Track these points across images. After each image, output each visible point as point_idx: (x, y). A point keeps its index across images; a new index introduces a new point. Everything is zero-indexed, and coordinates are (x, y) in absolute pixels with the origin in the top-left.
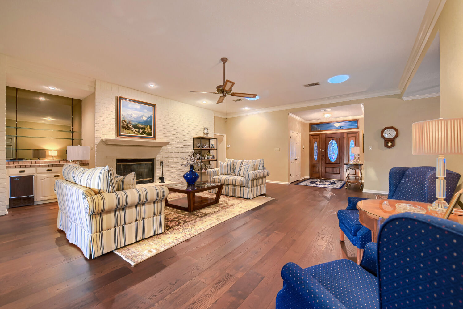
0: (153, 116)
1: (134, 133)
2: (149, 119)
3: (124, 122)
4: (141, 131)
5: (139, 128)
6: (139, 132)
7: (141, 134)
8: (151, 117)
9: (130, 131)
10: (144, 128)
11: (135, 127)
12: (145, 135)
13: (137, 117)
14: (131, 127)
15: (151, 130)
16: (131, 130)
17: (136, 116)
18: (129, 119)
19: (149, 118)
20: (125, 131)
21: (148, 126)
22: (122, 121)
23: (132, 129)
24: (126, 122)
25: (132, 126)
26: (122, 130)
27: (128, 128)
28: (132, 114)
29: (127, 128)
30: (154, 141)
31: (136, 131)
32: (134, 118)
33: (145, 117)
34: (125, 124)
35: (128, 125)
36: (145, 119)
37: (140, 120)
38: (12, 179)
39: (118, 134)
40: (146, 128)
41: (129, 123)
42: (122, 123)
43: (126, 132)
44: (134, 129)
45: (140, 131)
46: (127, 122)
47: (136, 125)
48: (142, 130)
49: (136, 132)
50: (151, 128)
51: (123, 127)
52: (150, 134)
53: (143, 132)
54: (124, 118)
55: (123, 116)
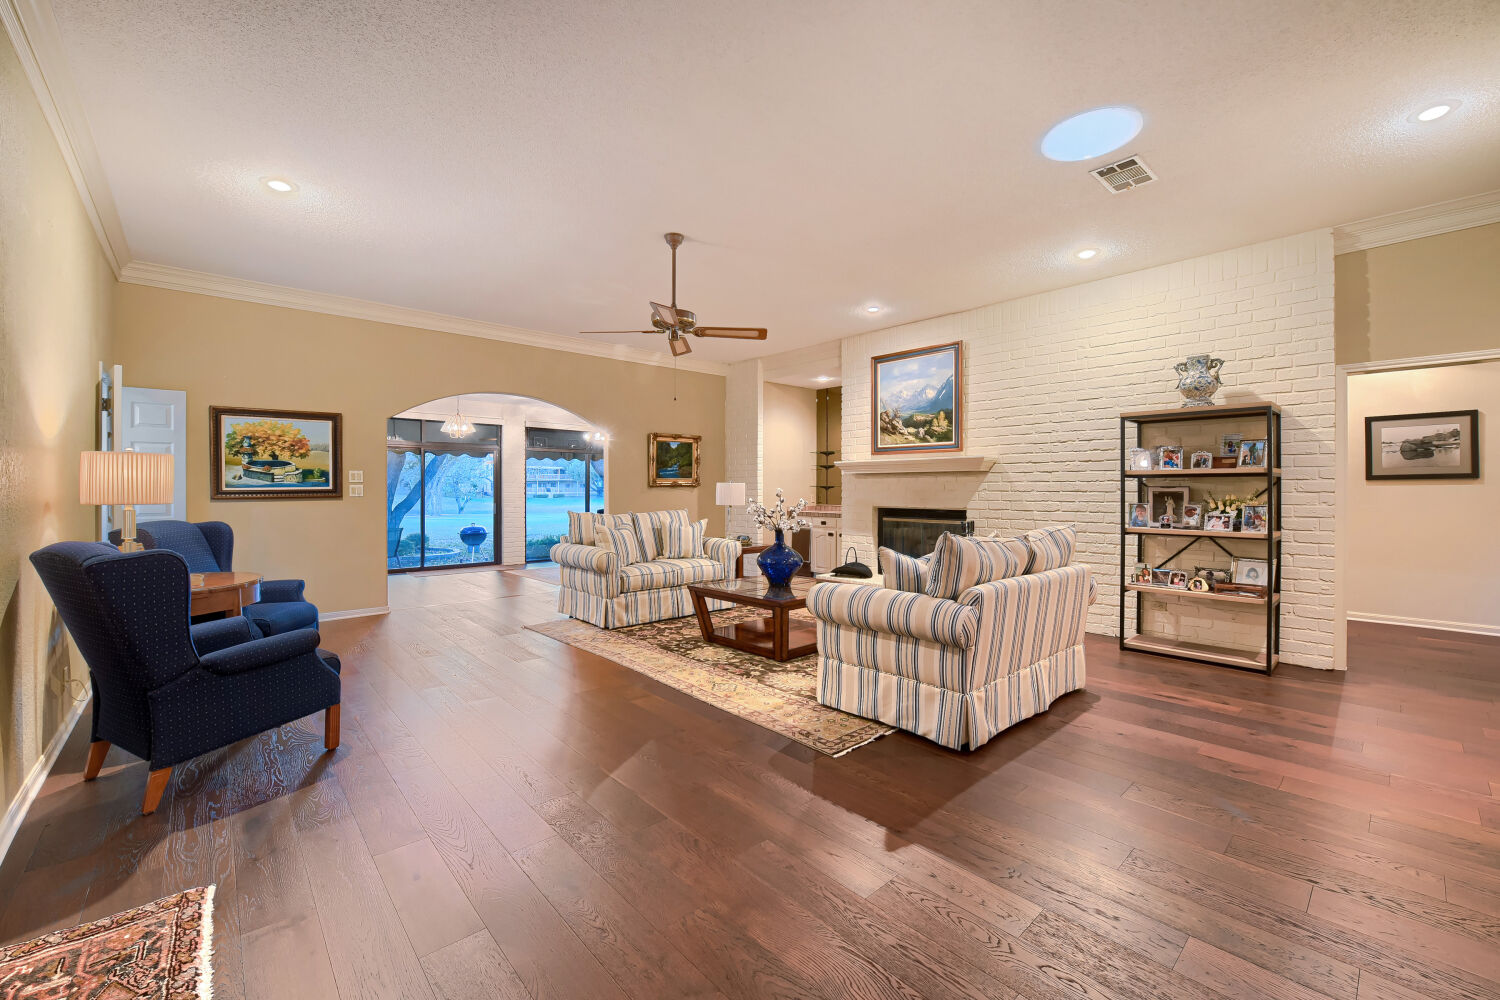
0: (953, 379)
1: (905, 441)
2: (944, 391)
4: (922, 431)
5: (917, 425)
6: (916, 435)
7: (924, 440)
8: (948, 382)
9: (897, 437)
10: (930, 423)
11: (908, 423)
12: (933, 442)
13: (913, 396)
14: (899, 424)
15: (950, 422)
16: (900, 433)
17: (910, 394)
18: (895, 405)
19: (942, 389)
20: (888, 438)
21: (942, 413)
22: (881, 415)
23: (901, 431)
24: (888, 417)
25: (901, 422)
26: (882, 437)
27: (894, 430)
28: (901, 392)
29: (891, 430)
31: (909, 434)
32: (905, 400)
33: (933, 388)
34: (887, 420)
35: (894, 422)
36: (931, 394)
37: (919, 402)
39: (876, 451)
40: (935, 420)
41: (895, 417)
42: (881, 419)
43: (889, 441)
44: (905, 431)
45: (918, 432)
46: (891, 414)
47: (911, 417)
48: (926, 429)
49: (911, 438)
50: (948, 417)
51: (884, 430)
52: (946, 436)
53: (926, 433)
54: (884, 407)
55: (883, 402)
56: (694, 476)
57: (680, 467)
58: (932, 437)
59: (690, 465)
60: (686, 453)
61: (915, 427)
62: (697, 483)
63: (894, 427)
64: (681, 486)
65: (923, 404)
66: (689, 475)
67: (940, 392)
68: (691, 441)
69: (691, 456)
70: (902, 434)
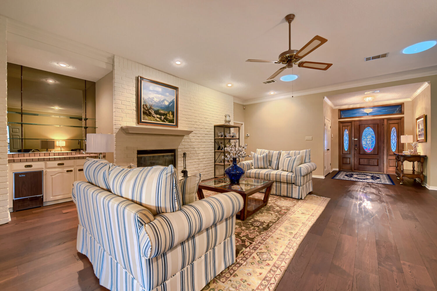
0: (175, 100)
1: (155, 120)
2: (171, 104)
3: (145, 106)
4: (163, 117)
5: (161, 114)
6: (160, 118)
7: (163, 121)
8: (173, 101)
9: (152, 118)
10: (166, 115)
11: (157, 112)
12: (167, 123)
13: (159, 102)
14: (153, 112)
15: (174, 116)
16: (153, 116)
17: (158, 100)
18: (151, 103)
19: (171, 103)
20: (146, 117)
21: (170, 112)
22: (143, 105)
23: (154, 116)
24: (147, 107)
26: (144, 116)
27: (150, 114)
28: (153, 98)
29: (148, 114)
30: (176, 129)
31: (157, 117)
32: (155, 102)
33: (167, 101)
34: (146, 109)
35: (150, 111)
36: (167, 103)
37: (161, 105)
38: (17, 175)
39: (139, 121)
40: (168, 114)
41: (151, 108)
42: (143, 108)
43: (147, 119)
44: (155, 116)
45: (161, 118)
46: (148, 106)
47: (158, 110)
49: (158, 119)
50: (173, 114)
51: (144, 113)
52: (172, 121)
53: (165, 118)
54: (145, 103)
55: (144, 100)
58: (167, 121)
61: (160, 115)
63: (150, 113)
65: (163, 106)
70: (154, 117)
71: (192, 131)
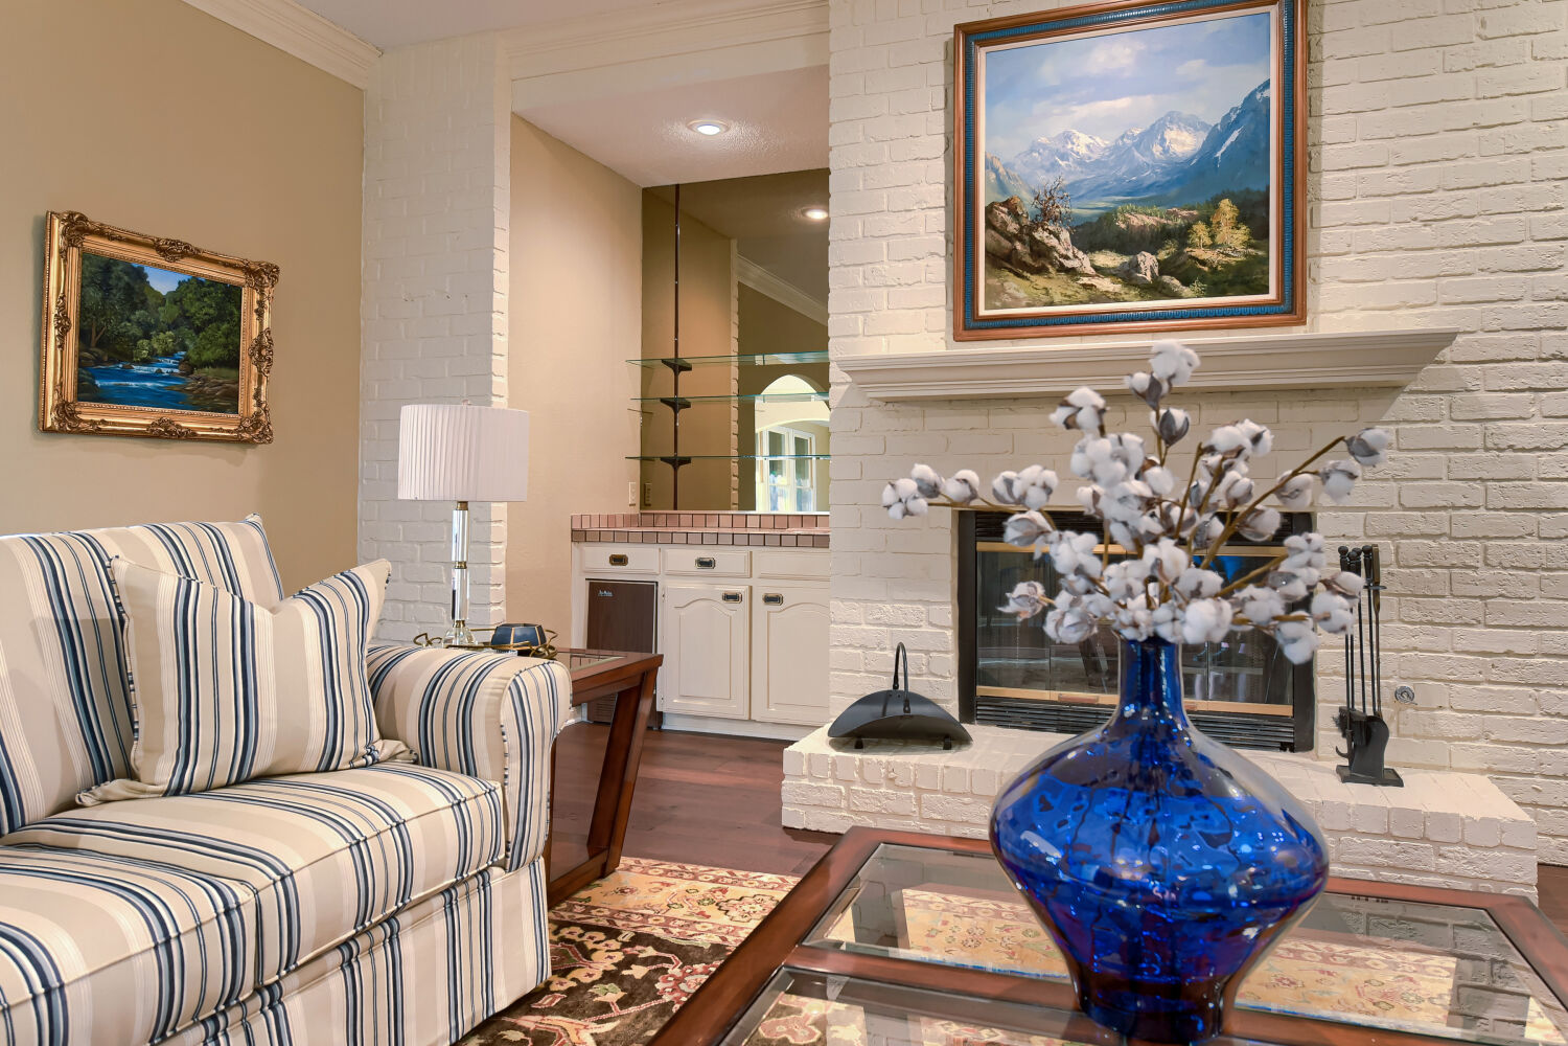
0: (1273, 94)
1: (1083, 294)
2: (1236, 134)
3: (1002, 214)
4: (1148, 261)
5: (1128, 243)
6: (1127, 276)
7: (1156, 289)
8: (1253, 108)
9: (1056, 284)
10: (1183, 235)
11: (1092, 236)
12: (1191, 299)
13: (1115, 149)
14: (1061, 242)
15: (1260, 234)
16: (1062, 269)
17: (1102, 142)
18: (1045, 180)
19: (1228, 126)
20: (1013, 284)
21: (1225, 204)
22: (989, 210)
23: (1068, 264)
24: (1016, 217)
25: (1065, 235)
26: (994, 282)
27: (1040, 260)
28: (1067, 137)
29: (1028, 259)
30: (1297, 333)
31: (1100, 271)
32: (1081, 162)
33: (1192, 124)
34: (1013, 227)
35: (1040, 235)
36: (1184, 143)
37: (1138, 169)
39: (969, 323)
40: (1200, 229)
41: (1045, 215)
42: (989, 225)
43: (1021, 294)
44: (1083, 261)
45: (1136, 267)
46: (1028, 205)
47: (1108, 218)
48: (1163, 255)
49: (1105, 284)
50: (1252, 215)
51: (998, 260)
52: (1245, 277)
53: (1165, 267)
54: (1001, 186)
55: (996, 171)
56: (248, 406)
57: (190, 367)
58: (1186, 282)
59: (232, 362)
60: (220, 318)
61: (1120, 249)
62: (255, 433)
63: (1041, 252)
64: (190, 436)
65: (1149, 176)
66: (227, 401)
67: (1216, 137)
68: (235, 277)
69: (235, 331)
70: (1072, 273)
71: (1448, 338)
